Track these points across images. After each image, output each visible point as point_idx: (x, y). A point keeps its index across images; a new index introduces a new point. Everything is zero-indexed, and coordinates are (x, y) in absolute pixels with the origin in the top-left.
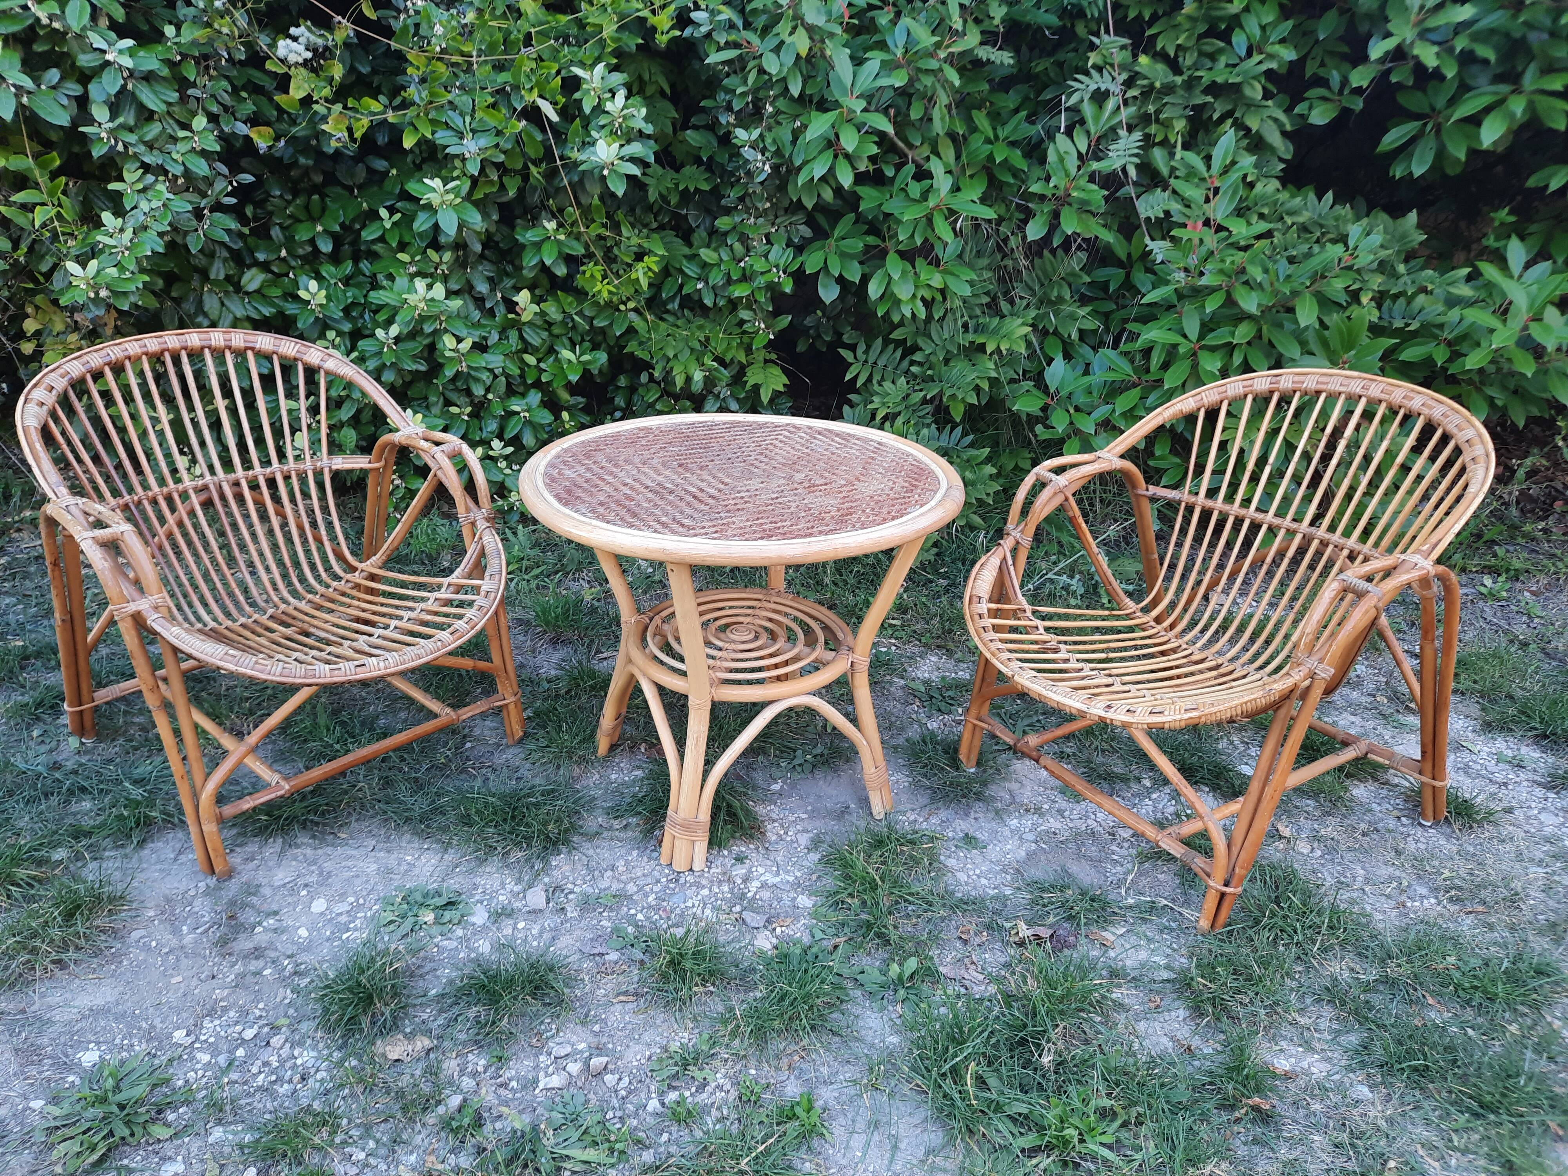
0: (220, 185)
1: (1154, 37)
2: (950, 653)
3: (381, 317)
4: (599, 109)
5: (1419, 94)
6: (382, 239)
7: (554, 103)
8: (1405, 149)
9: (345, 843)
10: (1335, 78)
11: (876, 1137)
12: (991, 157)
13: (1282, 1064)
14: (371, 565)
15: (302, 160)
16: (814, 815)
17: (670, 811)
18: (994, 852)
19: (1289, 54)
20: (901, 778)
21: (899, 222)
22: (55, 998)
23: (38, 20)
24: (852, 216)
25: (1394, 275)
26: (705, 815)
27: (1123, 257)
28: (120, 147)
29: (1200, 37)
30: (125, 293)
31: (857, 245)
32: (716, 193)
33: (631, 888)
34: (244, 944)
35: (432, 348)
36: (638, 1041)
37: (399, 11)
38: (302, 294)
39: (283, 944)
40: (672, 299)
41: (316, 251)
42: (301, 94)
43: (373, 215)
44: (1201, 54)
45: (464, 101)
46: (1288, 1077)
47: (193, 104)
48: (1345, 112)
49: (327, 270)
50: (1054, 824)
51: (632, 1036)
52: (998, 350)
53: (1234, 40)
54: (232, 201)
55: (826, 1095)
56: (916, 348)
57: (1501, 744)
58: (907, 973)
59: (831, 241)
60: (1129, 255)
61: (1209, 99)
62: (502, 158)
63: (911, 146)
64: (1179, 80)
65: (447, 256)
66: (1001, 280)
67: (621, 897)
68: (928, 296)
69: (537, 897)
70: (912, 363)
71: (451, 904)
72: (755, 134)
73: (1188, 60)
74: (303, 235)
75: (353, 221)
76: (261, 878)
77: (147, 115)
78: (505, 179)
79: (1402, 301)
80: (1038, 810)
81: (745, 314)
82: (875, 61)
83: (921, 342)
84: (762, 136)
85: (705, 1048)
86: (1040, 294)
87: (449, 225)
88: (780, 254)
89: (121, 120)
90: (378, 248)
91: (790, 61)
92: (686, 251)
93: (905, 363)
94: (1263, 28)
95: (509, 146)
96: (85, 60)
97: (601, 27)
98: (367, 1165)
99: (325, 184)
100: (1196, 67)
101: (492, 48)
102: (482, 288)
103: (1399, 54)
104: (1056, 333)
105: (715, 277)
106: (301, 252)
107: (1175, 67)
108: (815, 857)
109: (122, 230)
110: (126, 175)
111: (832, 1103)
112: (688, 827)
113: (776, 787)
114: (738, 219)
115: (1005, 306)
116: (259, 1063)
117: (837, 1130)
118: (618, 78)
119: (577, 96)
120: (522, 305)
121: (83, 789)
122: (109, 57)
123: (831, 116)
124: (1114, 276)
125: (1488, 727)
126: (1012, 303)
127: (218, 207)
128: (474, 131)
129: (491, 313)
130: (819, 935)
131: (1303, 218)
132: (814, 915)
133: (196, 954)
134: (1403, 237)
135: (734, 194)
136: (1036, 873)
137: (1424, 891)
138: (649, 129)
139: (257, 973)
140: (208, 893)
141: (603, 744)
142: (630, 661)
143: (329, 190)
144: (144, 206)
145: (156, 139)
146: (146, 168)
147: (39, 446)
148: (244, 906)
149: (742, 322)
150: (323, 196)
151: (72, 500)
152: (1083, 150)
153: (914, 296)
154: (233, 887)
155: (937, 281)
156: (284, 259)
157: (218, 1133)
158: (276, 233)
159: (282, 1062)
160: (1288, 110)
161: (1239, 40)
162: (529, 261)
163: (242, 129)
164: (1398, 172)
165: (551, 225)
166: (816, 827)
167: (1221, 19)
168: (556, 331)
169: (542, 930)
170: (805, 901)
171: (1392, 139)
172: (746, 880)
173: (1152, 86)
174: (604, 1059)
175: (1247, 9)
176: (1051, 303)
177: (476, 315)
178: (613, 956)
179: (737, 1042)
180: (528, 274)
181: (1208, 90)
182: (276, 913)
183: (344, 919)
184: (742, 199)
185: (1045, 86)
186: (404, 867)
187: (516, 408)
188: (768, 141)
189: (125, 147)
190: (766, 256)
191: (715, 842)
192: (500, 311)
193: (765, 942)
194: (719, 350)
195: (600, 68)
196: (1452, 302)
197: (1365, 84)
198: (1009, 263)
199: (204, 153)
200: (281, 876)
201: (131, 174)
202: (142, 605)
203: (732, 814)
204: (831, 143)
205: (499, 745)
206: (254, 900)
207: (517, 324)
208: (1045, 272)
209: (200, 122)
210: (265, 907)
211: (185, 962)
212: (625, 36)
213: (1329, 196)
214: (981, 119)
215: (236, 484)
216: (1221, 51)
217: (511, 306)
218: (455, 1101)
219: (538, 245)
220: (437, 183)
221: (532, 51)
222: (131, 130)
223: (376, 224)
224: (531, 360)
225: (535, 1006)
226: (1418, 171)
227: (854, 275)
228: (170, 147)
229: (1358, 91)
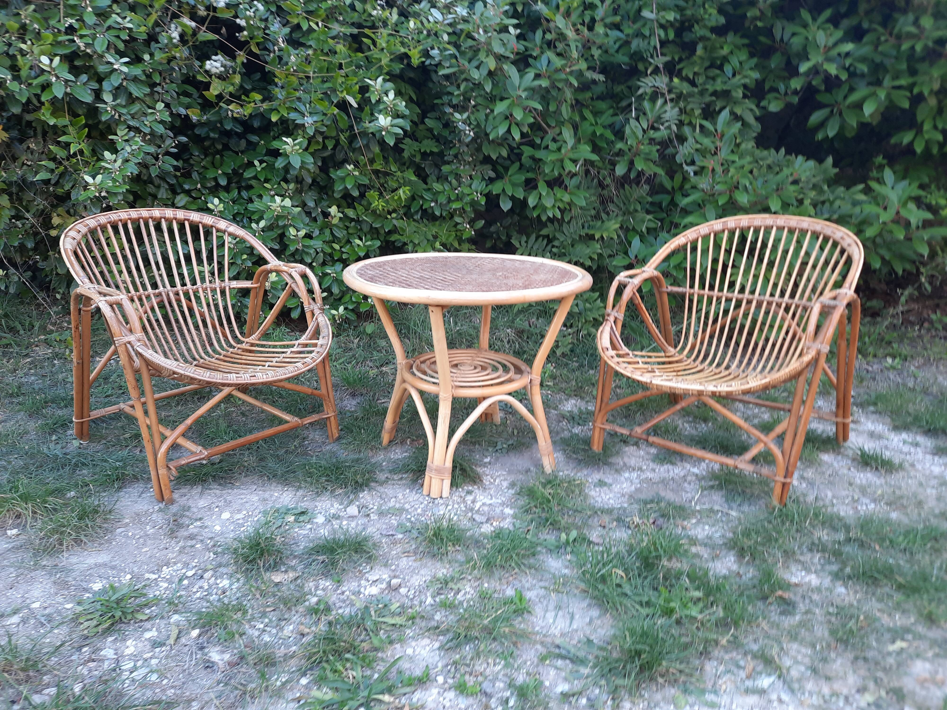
0: (168, 142)
1: (680, 70)
2: (582, 398)
3: (255, 217)
4: (379, 101)
5: (828, 95)
6: (255, 178)
7: (354, 98)
8: (822, 124)
9: (239, 488)
10: (782, 88)
11: (560, 613)
12: (594, 133)
13: (794, 580)
14: (253, 339)
15: (212, 135)
16: (510, 472)
17: (429, 462)
18: (616, 488)
19: (756, 75)
20: (559, 455)
21: (545, 163)
22: (74, 560)
23: (79, 47)
24: (517, 164)
25: (821, 191)
26: (449, 464)
27: (669, 188)
28: (117, 117)
29: (706, 69)
30: (115, 194)
31: (521, 178)
32: (441, 154)
33: (407, 506)
34: (183, 533)
35: (282, 236)
36: (417, 574)
37: (270, 52)
38: (210, 205)
39: (206, 534)
40: (417, 212)
41: (218, 185)
42: (216, 93)
43: (251, 164)
44: (707, 77)
45: (305, 97)
46: (796, 585)
47: (156, 97)
48: (789, 105)
49: (223, 195)
50: (650, 475)
51: (414, 572)
52: (602, 237)
53: (725, 69)
54: (176, 150)
55: (530, 595)
56: (555, 238)
57: (904, 436)
58: (571, 539)
59: (507, 178)
60: (673, 188)
61: (714, 98)
62: (325, 129)
63: (549, 126)
64: (696, 90)
65: (292, 186)
66: (602, 203)
67: (402, 510)
68: (562, 206)
69: (353, 510)
70: (553, 246)
71: (303, 513)
72: (465, 116)
73: (700, 80)
74: (210, 175)
75: (239, 167)
76: (190, 503)
77: (132, 100)
78: (326, 141)
79: (827, 205)
80: (640, 469)
81: (458, 219)
82: (531, 74)
83: (557, 235)
84: (468, 117)
85: (457, 575)
86: (624, 209)
87: (296, 162)
88: (478, 185)
89: (118, 101)
90: (253, 182)
91: (485, 72)
92: (425, 186)
93: (549, 248)
94: (741, 63)
95: (328, 123)
96: (102, 69)
97: (380, 60)
98: (264, 631)
99: (223, 150)
100: (704, 83)
101: (321, 70)
102: (311, 204)
103: (815, 71)
104: (634, 229)
105: (442, 199)
106: (209, 185)
107: (693, 83)
108: (511, 491)
109: (115, 161)
110: (119, 132)
111: (533, 598)
112: (439, 471)
113: (487, 460)
114: (454, 167)
115: (604, 216)
116: (197, 587)
117: (538, 610)
118: (389, 85)
119: (367, 95)
120: (333, 214)
121: (84, 464)
122: (116, 67)
123: (506, 103)
124: (665, 199)
125: (896, 428)
126: (608, 214)
127: (167, 153)
128: (310, 113)
129: (315, 220)
130: (518, 526)
131: (769, 161)
132: (515, 516)
133: (155, 539)
134: (825, 171)
135: (452, 152)
136: (643, 496)
137: (868, 501)
138: (407, 112)
139: (192, 546)
140: (160, 510)
141: (385, 438)
142: (404, 381)
143: (224, 153)
144: (128, 149)
145: (136, 113)
146: (130, 128)
147: (73, 258)
148: (182, 516)
149: (457, 224)
150: (222, 156)
151: (90, 285)
152: (645, 127)
153: (554, 206)
154: (174, 508)
155: (567, 198)
156: (199, 190)
157: (176, 618)
158: (195, 176)
159: (210, 587)
160: (758, 106)
161: (728, 69)
162: (338, 187)
163: (182, 111)
164: (820, 136)
165: (350, 167)
166: (511, 478)
167: (717, 58)
168: (351, 231)
169: (357, 525)
170: (508, 511)
171: (816, 117)
172: (474, 502)
173: (682, 93)
174: (399, 581)
175: (731, 52)
176: (630, 213)
177: (307, 220)
178: (400, 536)
179: (476, 571)
180: (337, 195)
181: (712, 95)
182: (200, 519)
183: (241, 521)
184: (456, 156)
185: (621, 99)
186: (274, 498)
187: (329, 271)
188: (472, 118)
189: (120, 116)
190: (470, 186)
191: (454, 484)
192: (320, 218)
193: (487, 529)
194: (444, 240)
195: (380, 79)
196: (855, 203)
197: (798, 89)
198: (605, 192)
199: (162, 122)
200: (202, 503)
201: (122, 131)
202: (131, 338)
203: (463, 470)
204: (508, 117)
205: (324, 443)
206: (187, 513)
207: (328, 226)
208: (626, 197)
209: (160, 106)
210: (194, 517)
211: (149, 542)
212: (393, 64)
213: (783, 151)
214: (587, 114)
215: (177, 294)
216: (718, 76)
217: (326, 215)
218: (314, 600)
219: (343, 179)
220: (289, 140)
221: (342, 72)
222: (124, 107)
223: (252, 169)
224: (337, 247)
225: (356, 557)
226: (831, 133)
227: (520, 194)
228: (143, 118)
229: (795, 92)
